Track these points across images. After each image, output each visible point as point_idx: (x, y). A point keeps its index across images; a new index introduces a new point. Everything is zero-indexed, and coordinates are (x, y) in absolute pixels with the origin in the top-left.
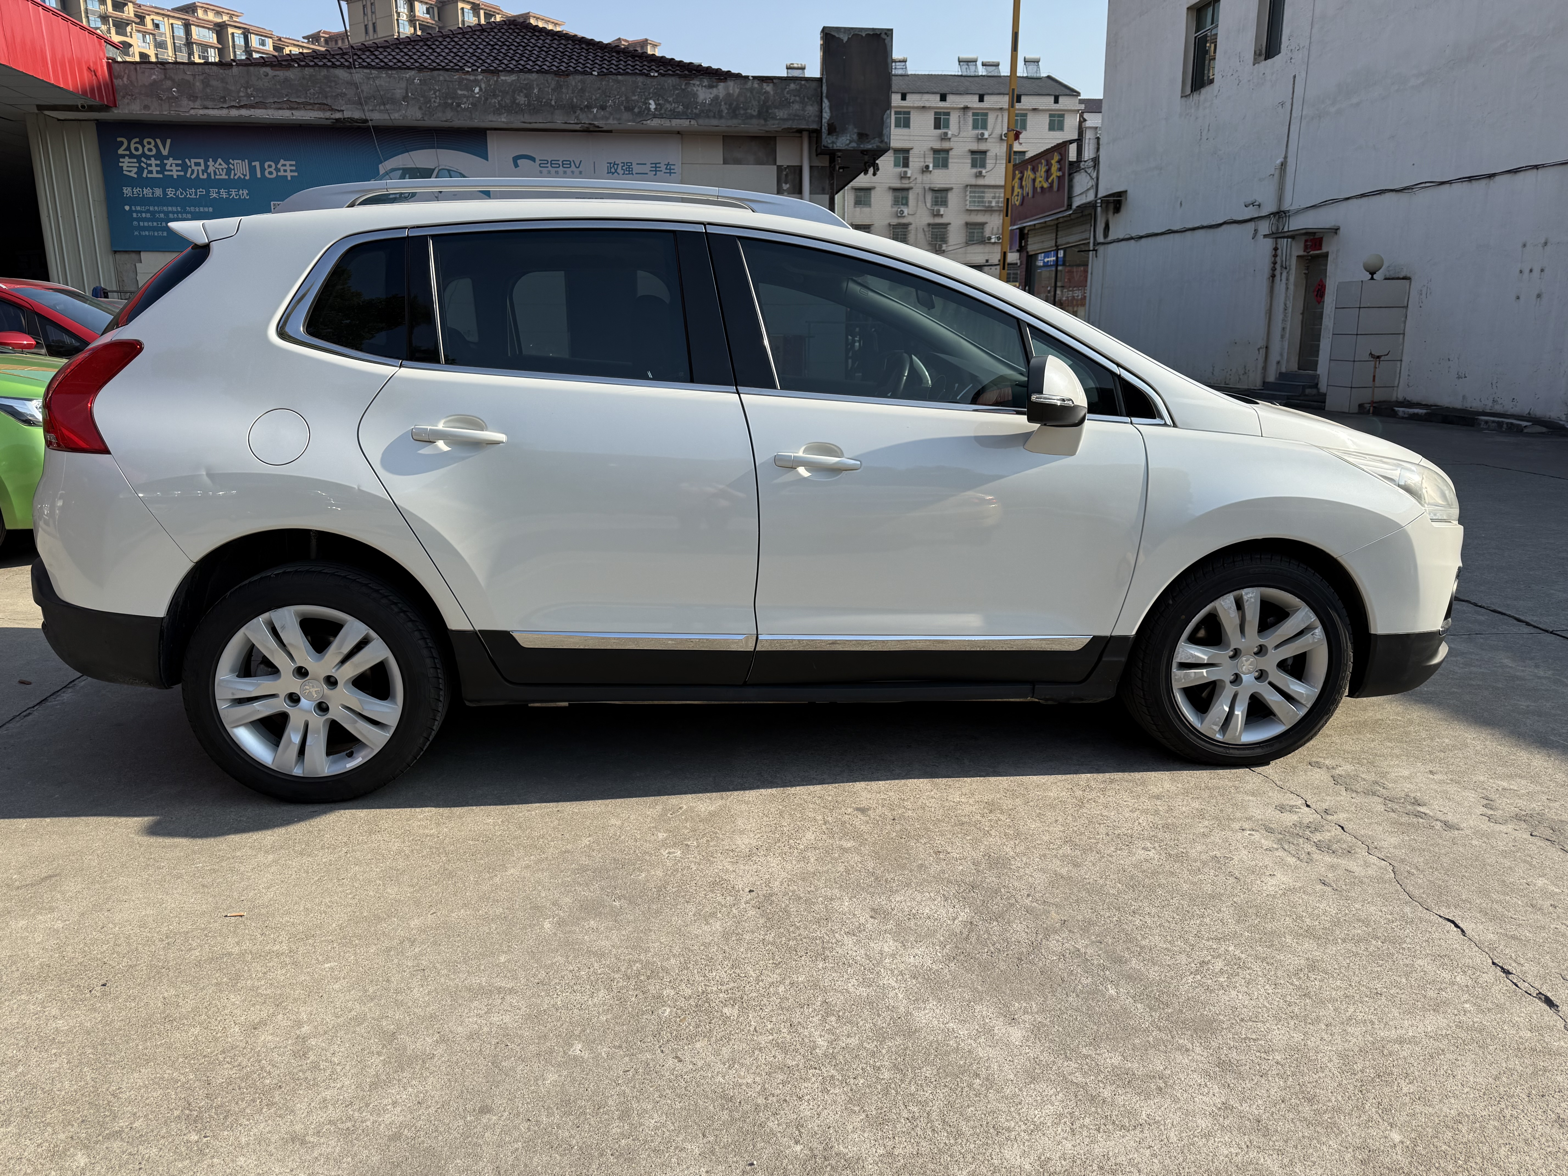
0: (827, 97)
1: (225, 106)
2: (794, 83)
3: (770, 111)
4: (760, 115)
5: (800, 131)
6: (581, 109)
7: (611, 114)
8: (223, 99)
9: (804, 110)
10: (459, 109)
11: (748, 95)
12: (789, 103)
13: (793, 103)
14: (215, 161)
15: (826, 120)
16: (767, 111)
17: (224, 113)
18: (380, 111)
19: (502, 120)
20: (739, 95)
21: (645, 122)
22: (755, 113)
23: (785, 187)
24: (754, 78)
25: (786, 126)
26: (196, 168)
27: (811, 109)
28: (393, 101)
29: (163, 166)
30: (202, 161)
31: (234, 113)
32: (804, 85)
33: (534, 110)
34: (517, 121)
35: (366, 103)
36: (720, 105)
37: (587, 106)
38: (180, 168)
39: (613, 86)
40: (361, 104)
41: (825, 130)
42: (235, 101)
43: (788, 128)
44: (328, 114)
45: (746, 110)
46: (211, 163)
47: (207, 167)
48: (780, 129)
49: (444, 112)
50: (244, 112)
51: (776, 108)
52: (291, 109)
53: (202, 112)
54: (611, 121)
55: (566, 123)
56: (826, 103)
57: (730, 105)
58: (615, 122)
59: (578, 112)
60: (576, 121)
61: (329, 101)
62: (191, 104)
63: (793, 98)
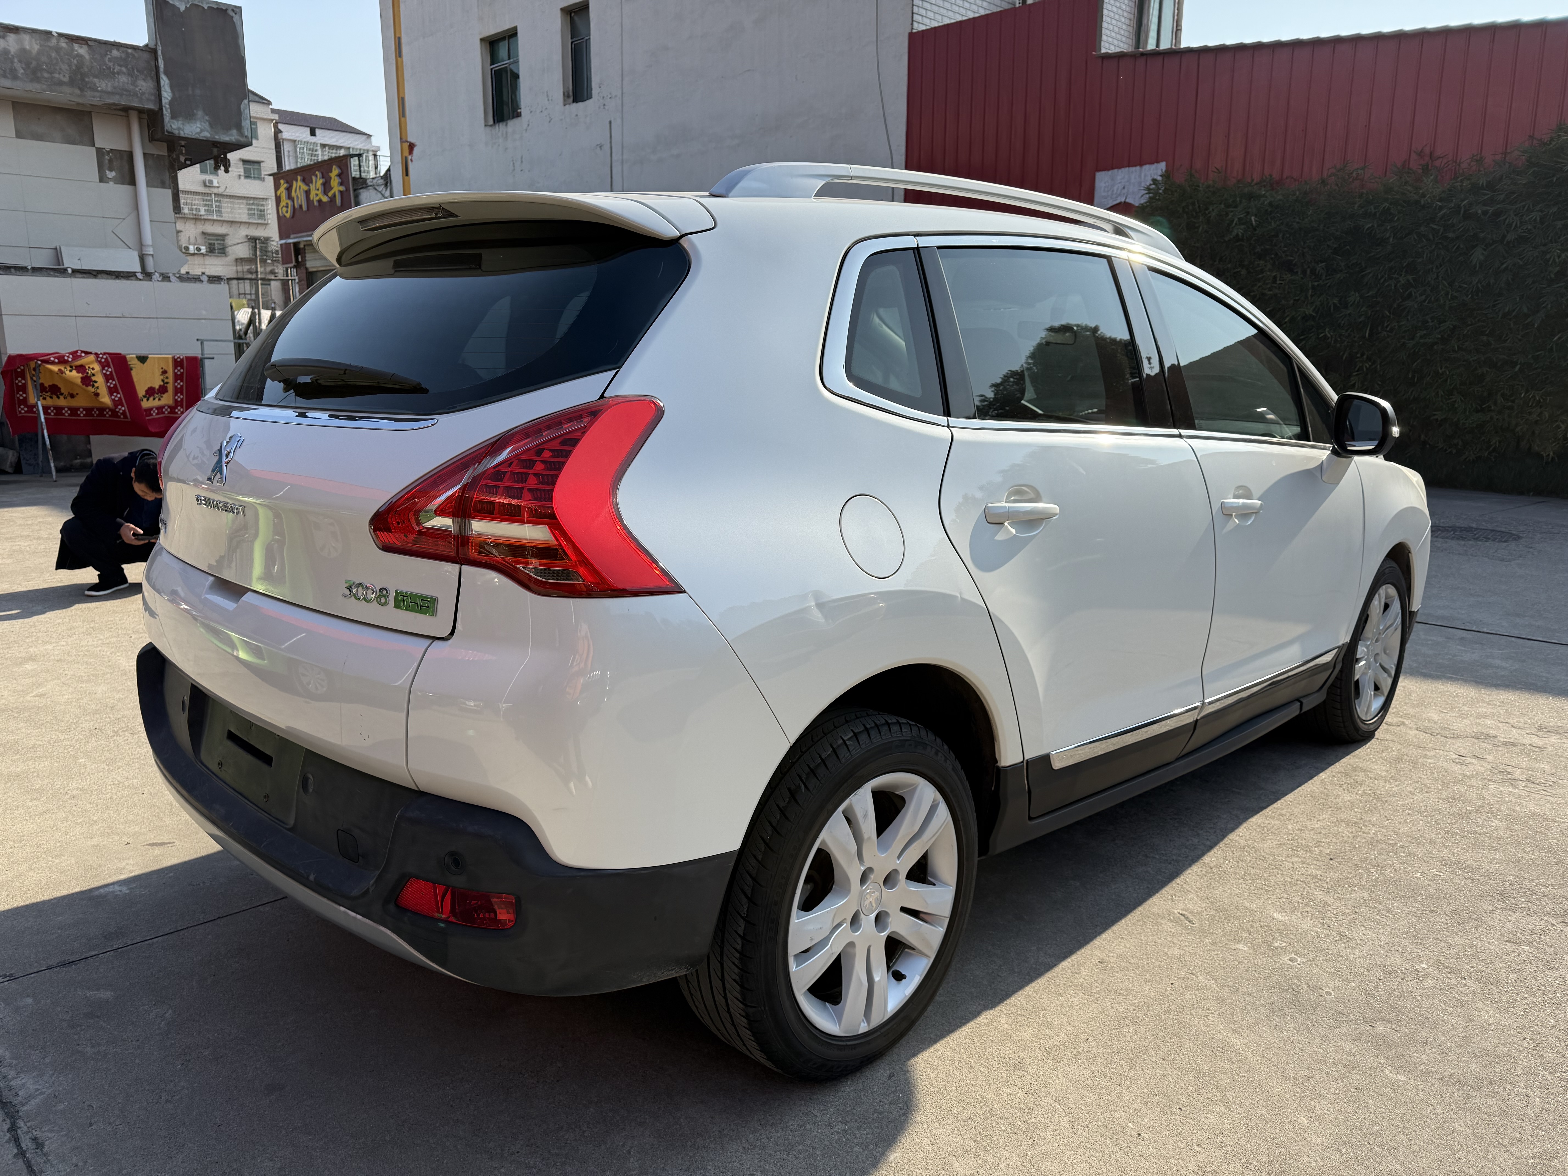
0: (166, 73)
2: (118, 50)
3: (87, 79)
4: (72, 83)
5: (126, 110)
9: (134, 84)
11: (54, 55)
12: (114, 73)
13: (118, 73)
15: (167, 101)
16: (83, 80)
20: (39, 53)
22: (66, 79)
23: (111, 174)
24: (60, 35)
25: (111, 101)
27: (145, 85)
32: (131, 54)
36: (12, 62)
41: (167, 113)
43: (114, 104)
45: (52, 73)
48: (100, 104)
51: (96, 76)
56: (165, 81)
57: (28, 64)
63: (117, 69)
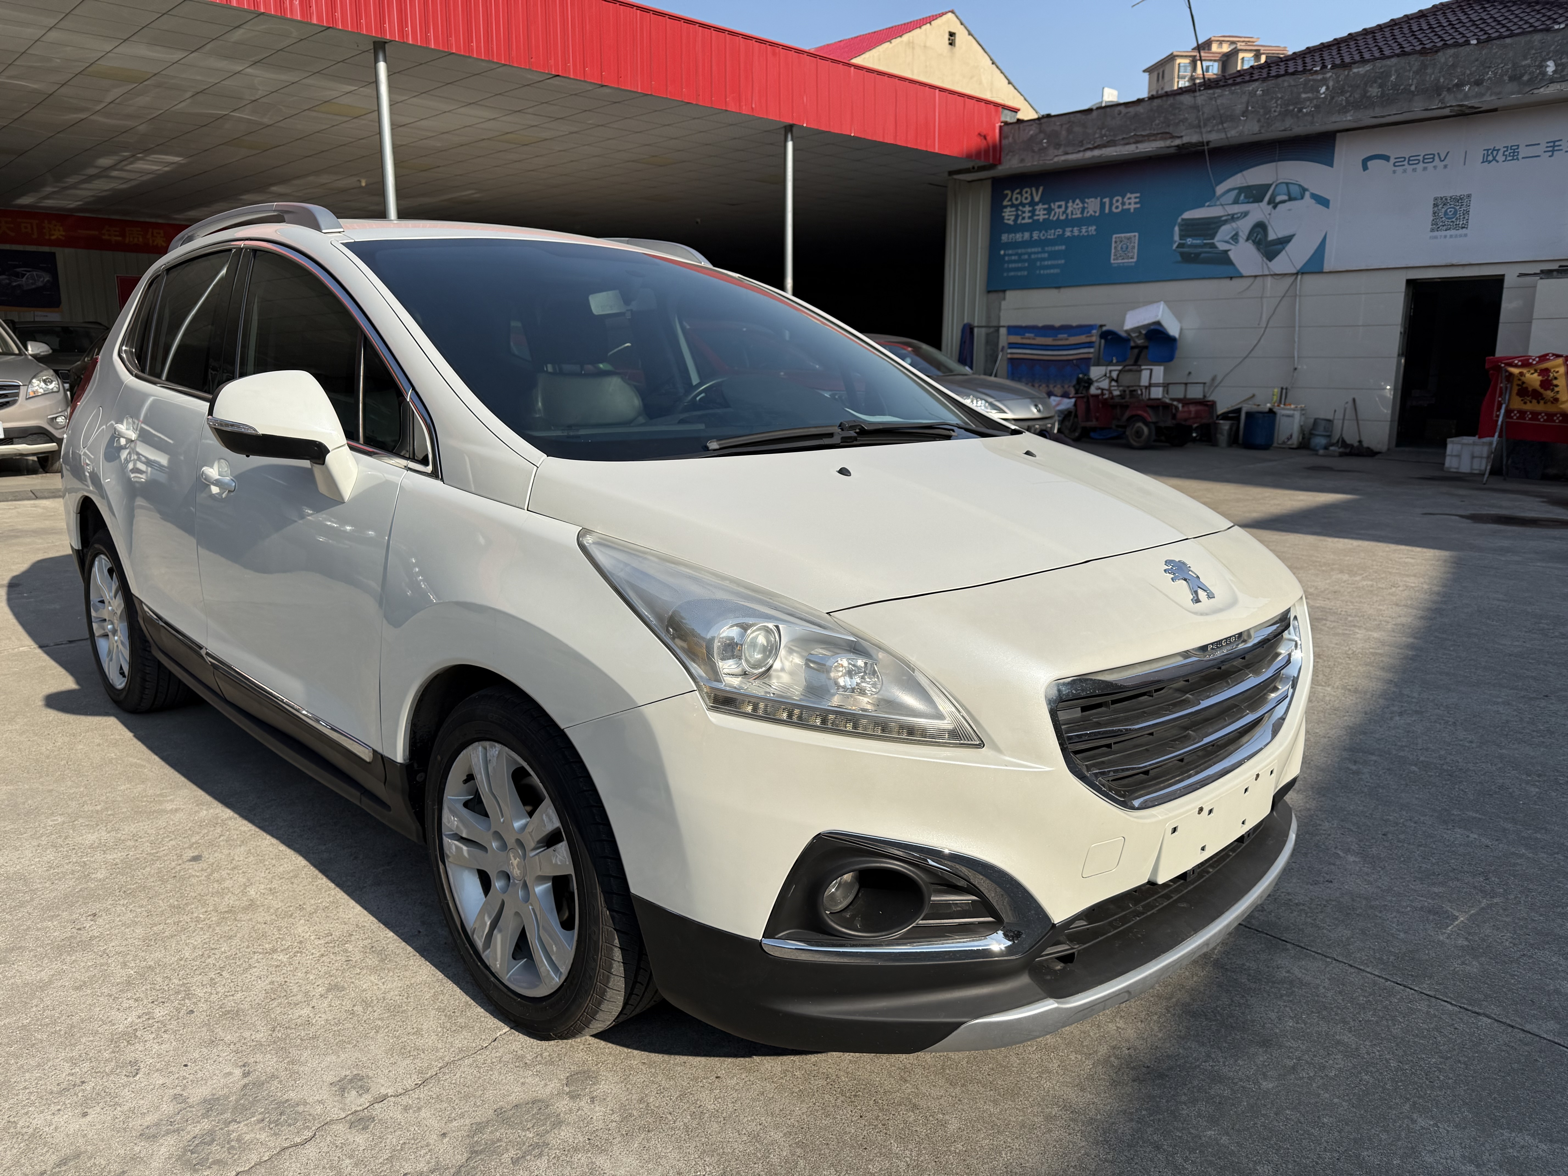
1: (1082, 149)
6: (1449, 90)
7: (1488, 88)
8: (1081, 143)
10: (1300, 115)
14: (1073, 202)
17: (1079, 156)
18: (1218, 131)
19: (1348, 119)
21: (1536, 91)
26: (1059, 210)
28: (1233, 118)
29: (1033, 212)
30: (1063, 203)
31: (1089, 154)
33: (1386, 100)
34: (1366, 117)
35: (1205, 125)
37: (1457, 85)
38: (1045, 212)
39: (1497, 52)
40: (1200, 127)
42: (1090, 143)
44: (1168, 143)
46: (1070, 204)
47: (1066, 208)
49: (1283, 121)
50: (1097, 153)
52: (1137, 142)
53: (1063, 158)
54: (1487, 98)
55: (1427, 110)
58: (1493, 98)
59: (1445, 93)
60: (1440, 105)
61: (1170, 129)
62: (1056, 152)
